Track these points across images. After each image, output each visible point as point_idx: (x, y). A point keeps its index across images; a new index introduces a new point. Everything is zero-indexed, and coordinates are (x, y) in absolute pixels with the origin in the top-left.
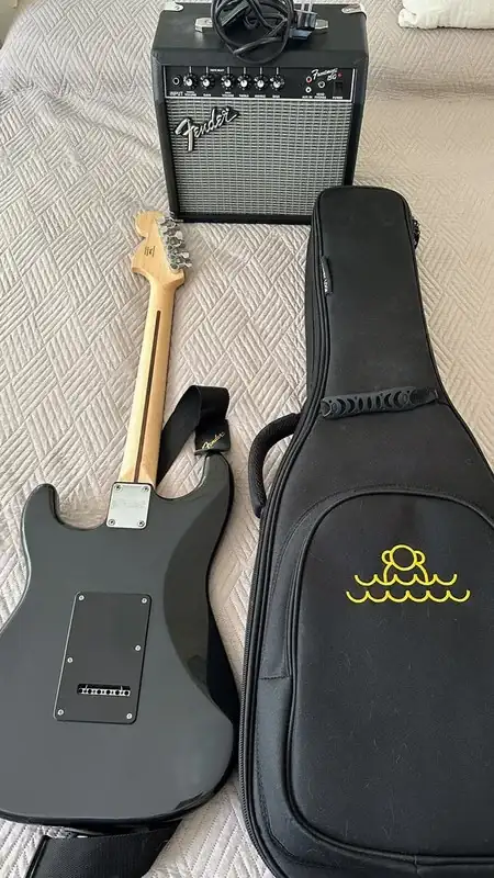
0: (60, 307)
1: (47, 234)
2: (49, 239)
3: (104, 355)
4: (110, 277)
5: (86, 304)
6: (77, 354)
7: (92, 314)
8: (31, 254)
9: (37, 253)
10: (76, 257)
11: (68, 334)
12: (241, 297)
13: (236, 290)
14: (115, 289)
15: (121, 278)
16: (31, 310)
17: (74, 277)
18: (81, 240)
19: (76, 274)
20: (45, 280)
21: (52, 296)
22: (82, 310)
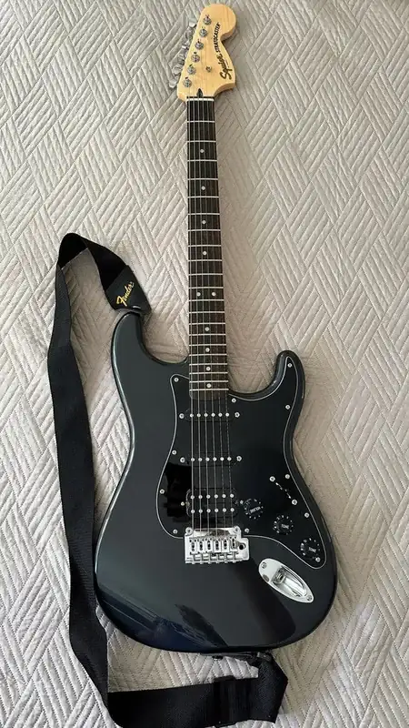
0: (86, 115)
1: (64, 19)
2: (67, 26)
3: (137, 177)
4: (138, 80)
5: (115, 113)
6: (109, 174)
7: (122, 125)
8: (49, 44)
9: (57, 44)
10: (99, 51)
11: (97, 149)
12: (279, 108)
13: (274, 100)
14: (144, 94)
15: (149, 80)
16: (56, 118)
17: (99, 77)
18: (102, 30)
19: (101, 73)
20: (67, 80)
21: (76, 100)
22: (110, 119)
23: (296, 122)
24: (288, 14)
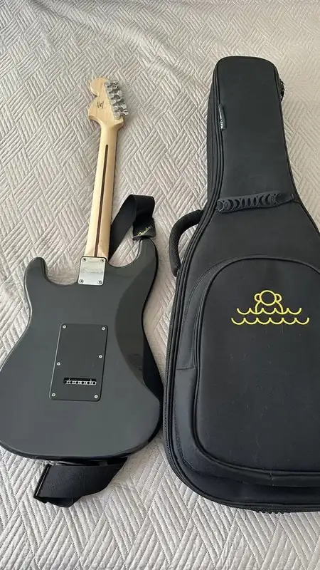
0: (42, 143)
1: (31, 95)
2: (33, 97)
3: (72, 176)
4: (74, 123)
5: (59, 141)
6: (54, 174)
7: (63, 147)
8: (21, 108)
9: (26, 107)
10: (52, 109)
11: (48, 161)
12: (161, 135)
13: (158, 131)
14: (78, 130)
15: (81, 123)
16: (23, 145)
17: (51, 123)
18: (54, 98)
19: (52, 120)
20: (31, 125)
21: (36, 136)
22: (56, 145)
23: (172, 143)
24: (166, 86)
